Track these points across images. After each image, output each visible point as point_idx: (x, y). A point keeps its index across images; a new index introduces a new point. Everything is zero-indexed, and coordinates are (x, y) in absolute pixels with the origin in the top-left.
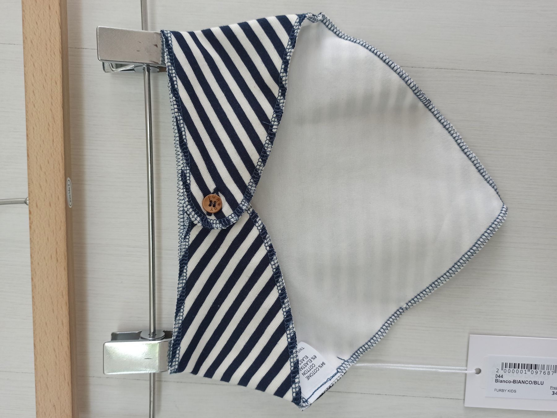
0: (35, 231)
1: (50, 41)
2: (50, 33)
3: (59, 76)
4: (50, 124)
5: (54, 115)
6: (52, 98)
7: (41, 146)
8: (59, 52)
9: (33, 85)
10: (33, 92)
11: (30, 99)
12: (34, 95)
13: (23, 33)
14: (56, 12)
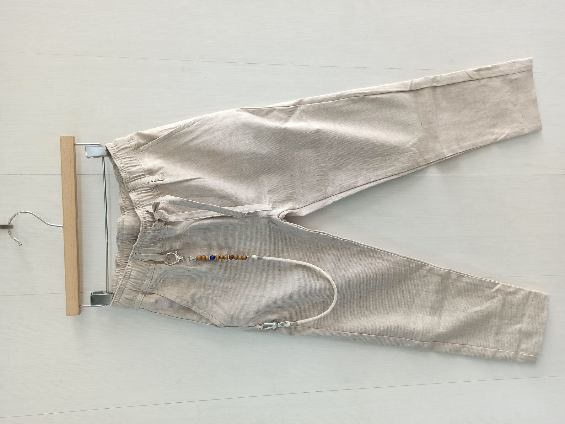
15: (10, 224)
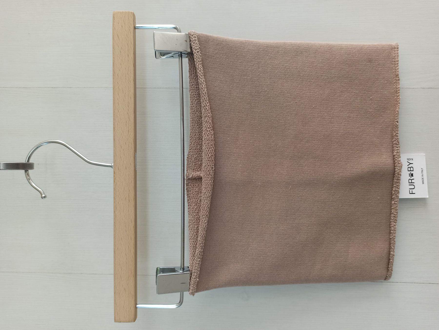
0: (117, 183)
1: (128, 74)
2: (128, 70)
3: (133, 94)
4: (127, 121)
5: (129, 116)
6: (128, 107)
7: (121, 134)
8: (133, 80)
9: (118, 99)
10: (118, 103)
11: (116, 107)
12: (119, 105)
13: (113, 70)
14: (132, 58)
15: (28, 161)
